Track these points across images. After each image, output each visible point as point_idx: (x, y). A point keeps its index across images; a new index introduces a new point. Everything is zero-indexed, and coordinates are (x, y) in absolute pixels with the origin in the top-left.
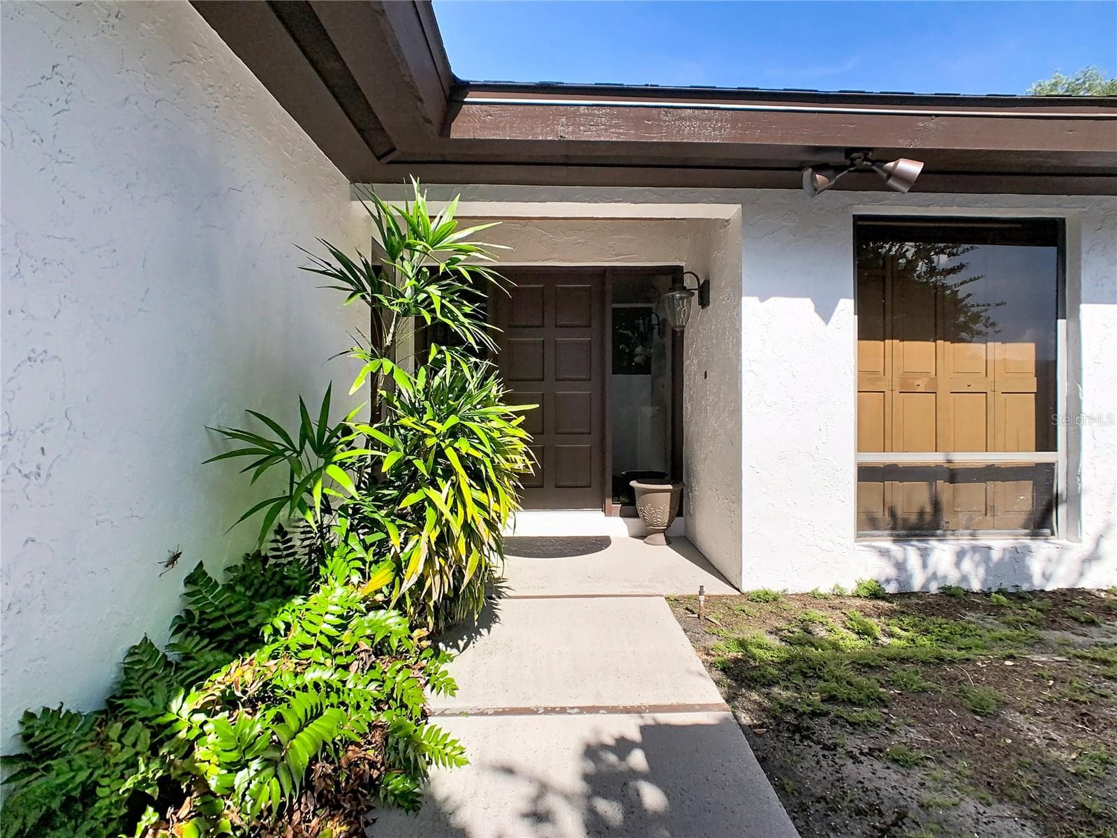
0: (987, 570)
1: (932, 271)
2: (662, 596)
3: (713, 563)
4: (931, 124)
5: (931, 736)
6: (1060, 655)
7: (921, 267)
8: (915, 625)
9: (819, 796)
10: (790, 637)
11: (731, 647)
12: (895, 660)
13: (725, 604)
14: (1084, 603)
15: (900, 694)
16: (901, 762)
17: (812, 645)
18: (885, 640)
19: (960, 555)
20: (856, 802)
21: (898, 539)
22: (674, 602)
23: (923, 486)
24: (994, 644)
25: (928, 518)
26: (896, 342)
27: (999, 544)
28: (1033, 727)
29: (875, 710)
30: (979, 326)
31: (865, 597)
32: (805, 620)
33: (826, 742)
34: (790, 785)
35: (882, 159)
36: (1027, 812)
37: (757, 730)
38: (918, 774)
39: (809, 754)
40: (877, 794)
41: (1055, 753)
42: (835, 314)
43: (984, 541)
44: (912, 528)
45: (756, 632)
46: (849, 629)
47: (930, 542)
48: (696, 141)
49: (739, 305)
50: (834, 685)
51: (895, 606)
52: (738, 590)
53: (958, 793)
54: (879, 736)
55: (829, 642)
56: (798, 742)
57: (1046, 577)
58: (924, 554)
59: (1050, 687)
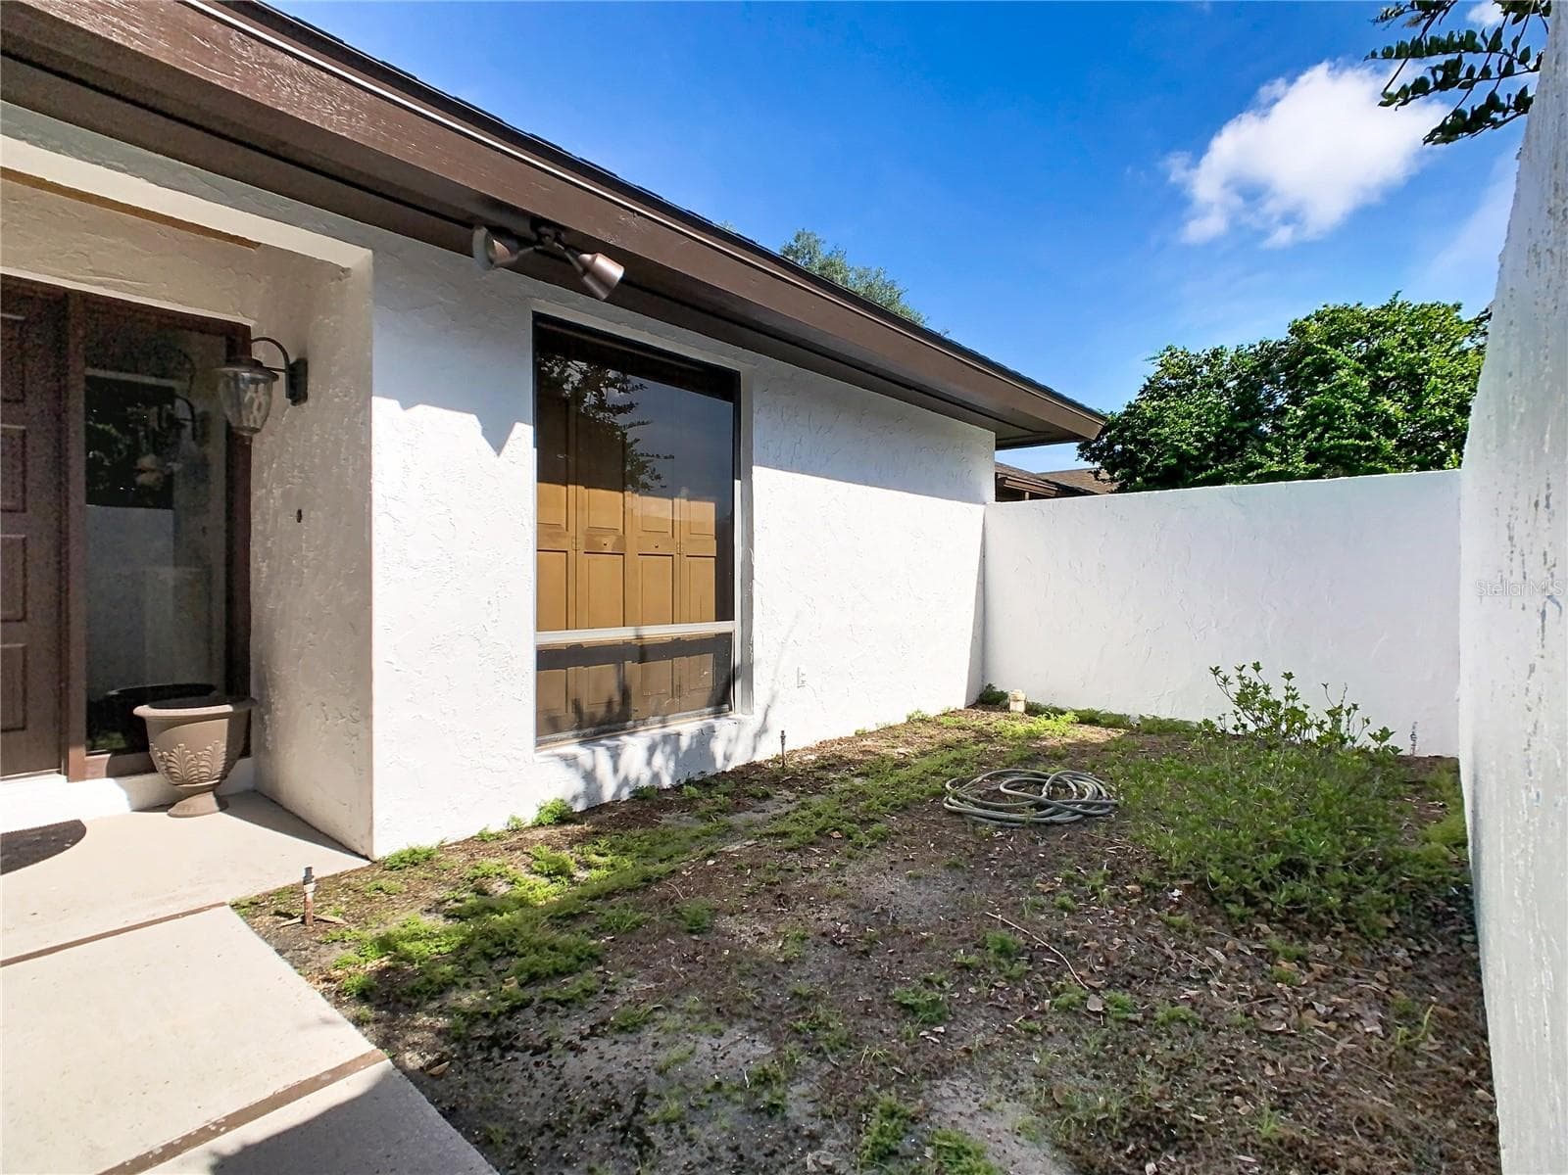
0: (677, 764)
1: (601, 405)
2: (223, 904)
3: (315, 824)
4: (634, 222)
5: (655, 980)
6: (749, 839)
7: (590, 398)
8: (613, 846)
9: (539, 1125)
10: (458, 908)
11: (369, 953)
12: (599, 897)
13: (347, 885)
14: (759, 777)
15: (612, 940)
16: (629, 1028)
17: (492, 910)
18: (581, 875)
19: (652, 750)
20: (588, 1108)
21: (587, 741)
22: (249, 909)
23: (609, 669)
24: (693, 845)
25: (617, 709)
26: (581, 488)
27: (687, 727)
28: (744, 928)
29: (590, 973)
30: (644, 478)
31: (549, 824)
32: (476, 877)
33: (536, 1043)
34: (498, 1129)
35: (579, 247)
36: (754, 1024)
37: (436, 1070)
38: (649, 1034)
39: (516, 1071)
40: (610, 1083)
41: (765, 947)
42: (509, 442)
43: (672, 729)
44: (599, 724)
45: (404, 917)
46: (536, 873)
47: (622, 738)
48: (303, 118)
49: (367, 406)
50: (533, 957)
51: (587, 827)
52: (367, 859)
53: (692, 1036)
54: (600, 1004)
55: (514, 899)
56: (498, 1061)
57: (727, 758)
58: (615, 755)
59: (749, 877)
